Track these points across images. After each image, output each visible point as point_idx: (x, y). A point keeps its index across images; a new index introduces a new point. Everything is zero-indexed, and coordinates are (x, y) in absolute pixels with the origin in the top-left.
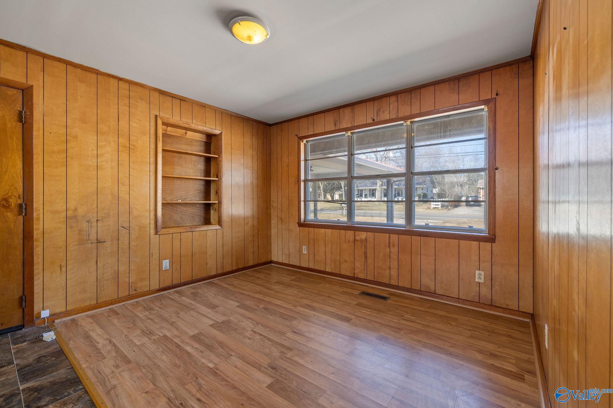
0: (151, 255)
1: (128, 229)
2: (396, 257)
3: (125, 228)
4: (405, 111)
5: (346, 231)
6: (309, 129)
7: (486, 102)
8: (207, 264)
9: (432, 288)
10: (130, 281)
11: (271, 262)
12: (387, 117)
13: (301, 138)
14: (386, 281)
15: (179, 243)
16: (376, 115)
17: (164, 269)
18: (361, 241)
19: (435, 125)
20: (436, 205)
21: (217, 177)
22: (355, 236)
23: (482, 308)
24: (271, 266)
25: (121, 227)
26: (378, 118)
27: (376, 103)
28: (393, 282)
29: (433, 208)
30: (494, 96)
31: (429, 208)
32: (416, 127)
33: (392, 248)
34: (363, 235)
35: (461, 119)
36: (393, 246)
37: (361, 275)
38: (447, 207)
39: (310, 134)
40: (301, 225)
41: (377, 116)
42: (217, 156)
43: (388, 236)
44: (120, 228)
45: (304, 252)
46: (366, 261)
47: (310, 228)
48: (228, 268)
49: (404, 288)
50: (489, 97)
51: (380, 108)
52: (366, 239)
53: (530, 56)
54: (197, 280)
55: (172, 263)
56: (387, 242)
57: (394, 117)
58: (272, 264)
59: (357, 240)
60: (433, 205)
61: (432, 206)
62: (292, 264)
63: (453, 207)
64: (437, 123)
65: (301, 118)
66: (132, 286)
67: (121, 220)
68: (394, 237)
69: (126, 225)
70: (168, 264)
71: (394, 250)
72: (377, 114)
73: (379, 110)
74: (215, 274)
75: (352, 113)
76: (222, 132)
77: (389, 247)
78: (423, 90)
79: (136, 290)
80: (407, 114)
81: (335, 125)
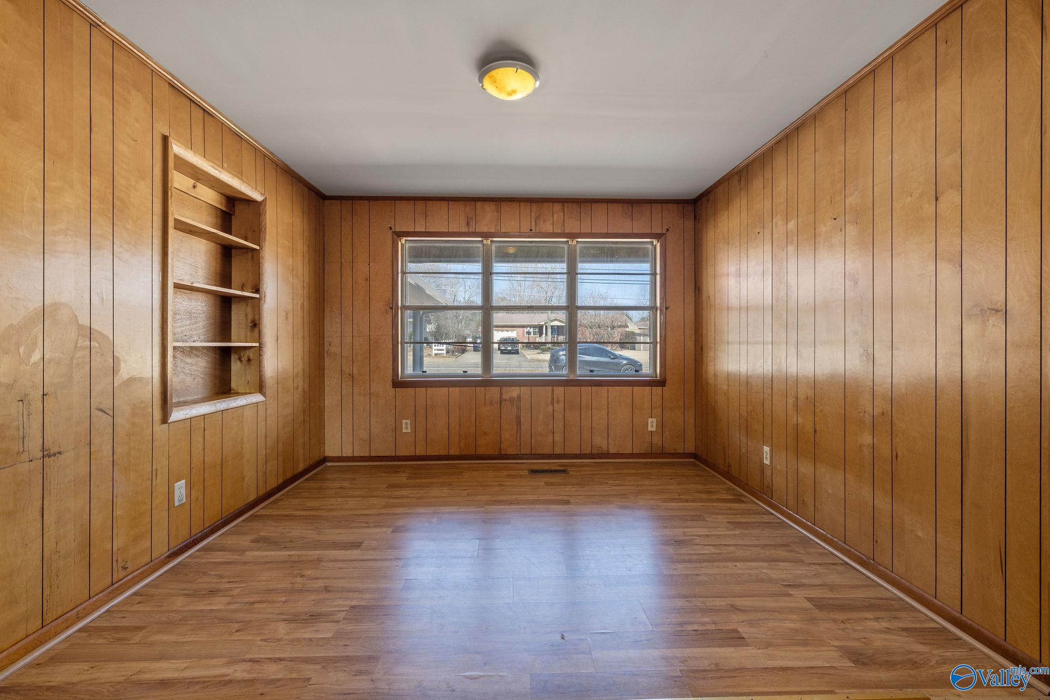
0: (154, 474)
1: (111, 413)
2: (561, 416)
3: (104, 412)
4: (572, 226)
5: (487, 388)
6: (416, 221)
7: (658, 236)
8: (243, 479)
9: (605, 447)
10: (115, 548)
11: (325, 460)
12: (549, 228)
13: (401, 235)
14: (548, 450)
15: (201, 439)
16: (533, 223)
17: (177, 504)
18: (512, 400)
19: (602, 249)
20: (438, 350)
21: (257, 291)
22: (501, 395)
23: (655, 458)
24: (326, 467)
25: (96, 409)
26: (537, 228)
27: (534, 207)
28: (558, 450)
29: (436, 355)
30: (664, 231)
31: (429, 355)
32: (580, 250)
33: (556, 405)
34: (514, 392)
35: (629, 248)
36: (558, 402)
37: (511, 450)
38: (453, 352)
39: (419, 230)
40: (398, 384)
41: (536, 225)
42: (257, 247)
43: (551, 390)
44: (95, 413)
45: (404, 431)
46: (519, 430)
47: (417, 389)
48: (273, 483)
49: (572, 455)
50: (659, 232)
51: (540, 215)
52: (519, 397)
53: (694, 200)
54: (231, 517)
55: (190, 486)
56: (550, 399)
57: (559, 231)
58: (329, 464)
59: (505, 400)
60: (435, 350)
61: (434, 352)
62: (377, 455)
63: (460, 353)
64: (604, 248)
65: (399, 200)
66: (117, 561)
67: (96, 389)
68: (559, 391)
69: (107, 404)
70: (183, 491)
71: (559, 407)
72: (536, 222)
73: (538, 218)
74: (254, 498)
75: (497, 212)
76: (266, 198)
77: (553, 404)
78: (594, 206)
79: (126, 566)
80: (576, 231)
81: (468, 224)
